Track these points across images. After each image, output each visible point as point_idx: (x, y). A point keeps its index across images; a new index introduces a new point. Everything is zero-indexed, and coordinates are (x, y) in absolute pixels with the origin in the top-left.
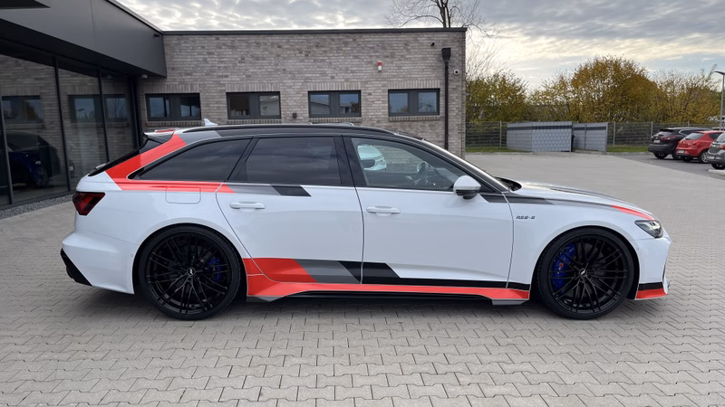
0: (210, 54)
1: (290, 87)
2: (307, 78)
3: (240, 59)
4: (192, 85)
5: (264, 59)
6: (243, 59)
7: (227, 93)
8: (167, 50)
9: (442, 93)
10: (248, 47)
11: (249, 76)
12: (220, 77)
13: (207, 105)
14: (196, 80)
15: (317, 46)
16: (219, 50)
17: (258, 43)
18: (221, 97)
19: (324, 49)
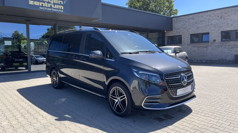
0: (186, 22)
1: (213, 30)
2: (220, 26)
3: (195, 22)
4: (180, 33)
5: (204, 21)
6: (196, 22)
7: (191, 34)
8: (173, 22)
10: (198, 18)
11: (198, 28)
12: (188, 29)
13: (184, 39)
14: (181, 31)
15: (225, 14)
16: (189, 20)
17: (202, 16)
18: (188, 36)
19: (228, 14)
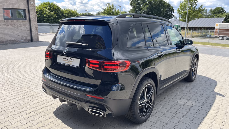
9: (27, 11)
